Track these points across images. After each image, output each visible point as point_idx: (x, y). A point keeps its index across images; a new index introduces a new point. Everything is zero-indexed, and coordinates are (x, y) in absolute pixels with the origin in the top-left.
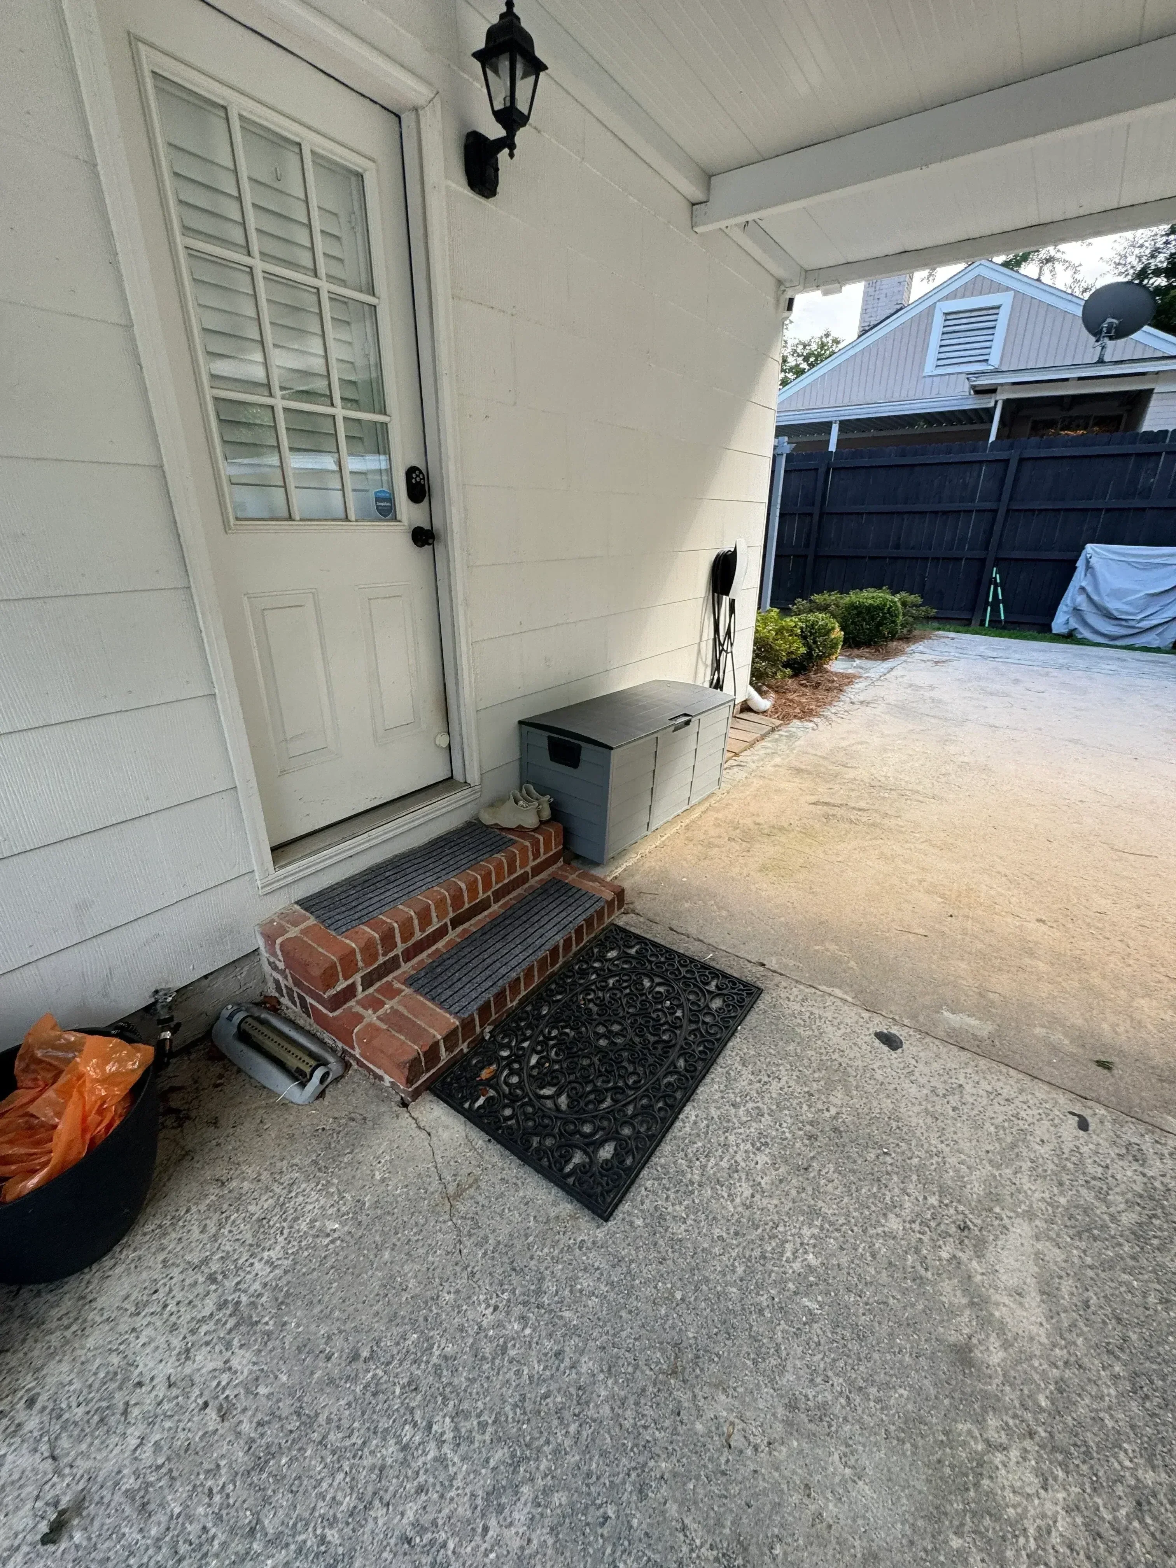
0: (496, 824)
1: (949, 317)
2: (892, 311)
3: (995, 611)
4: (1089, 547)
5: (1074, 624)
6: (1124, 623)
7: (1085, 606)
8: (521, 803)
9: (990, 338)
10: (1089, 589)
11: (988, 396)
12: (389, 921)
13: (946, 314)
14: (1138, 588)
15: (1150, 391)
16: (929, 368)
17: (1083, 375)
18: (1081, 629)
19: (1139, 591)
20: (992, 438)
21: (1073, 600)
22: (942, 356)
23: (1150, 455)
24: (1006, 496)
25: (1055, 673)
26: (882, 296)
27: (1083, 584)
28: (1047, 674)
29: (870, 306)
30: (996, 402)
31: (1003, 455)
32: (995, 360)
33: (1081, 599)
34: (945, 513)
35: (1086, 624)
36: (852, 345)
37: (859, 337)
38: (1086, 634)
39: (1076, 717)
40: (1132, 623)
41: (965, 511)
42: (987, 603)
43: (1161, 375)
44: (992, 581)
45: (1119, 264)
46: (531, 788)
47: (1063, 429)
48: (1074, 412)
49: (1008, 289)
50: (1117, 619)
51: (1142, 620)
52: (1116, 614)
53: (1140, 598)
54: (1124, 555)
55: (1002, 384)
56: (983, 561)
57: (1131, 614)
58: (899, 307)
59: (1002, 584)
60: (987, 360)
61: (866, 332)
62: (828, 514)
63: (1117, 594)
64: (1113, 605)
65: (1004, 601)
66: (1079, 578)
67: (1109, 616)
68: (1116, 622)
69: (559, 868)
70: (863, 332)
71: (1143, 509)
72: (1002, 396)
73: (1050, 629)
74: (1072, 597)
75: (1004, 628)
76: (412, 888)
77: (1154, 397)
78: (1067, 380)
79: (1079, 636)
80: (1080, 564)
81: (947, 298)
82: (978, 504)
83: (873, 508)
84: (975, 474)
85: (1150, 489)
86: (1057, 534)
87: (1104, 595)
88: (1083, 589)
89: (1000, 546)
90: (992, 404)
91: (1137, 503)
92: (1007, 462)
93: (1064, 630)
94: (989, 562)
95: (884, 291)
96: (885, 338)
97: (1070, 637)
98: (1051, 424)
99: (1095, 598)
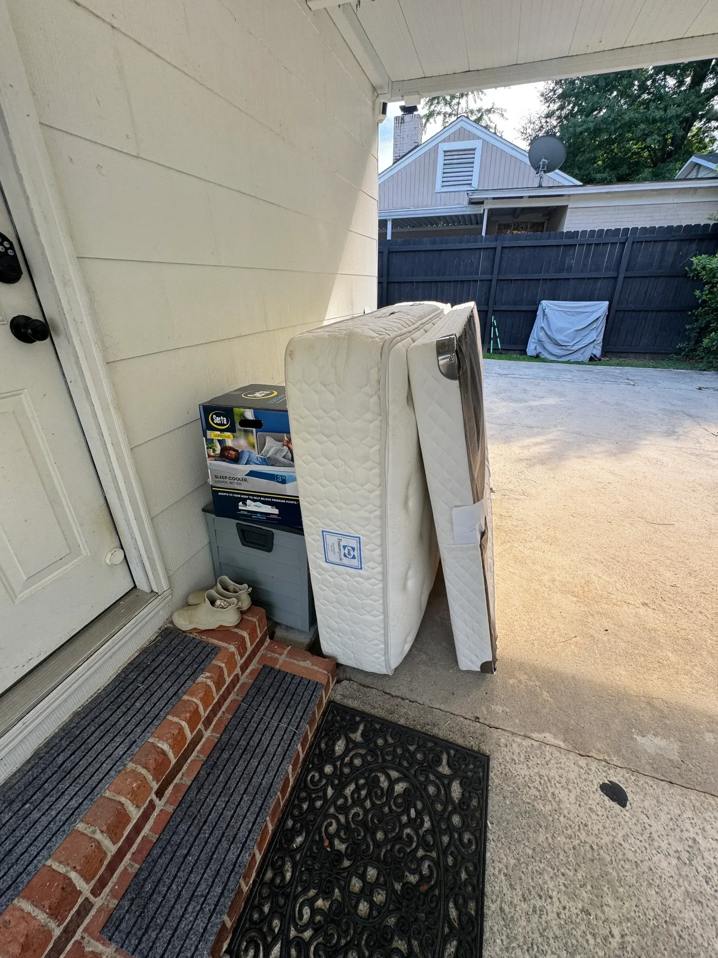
0: (195, 629)
1: (447, 154)
2: (412, 147)
3: (496, 343)
4: (544, 303)
5: (539, 350)
6: (564, 348)
7: (544, 339)
8: (218, 602)
9: (471, 169)
10: (546, 328)
11: (479, 206)
12: (62, 869)
13: (445, 152)
14: (570, 326)
15: (566, 207)
16: (438, 188)
17: (532, 194)
18: (543, 353)
19: (571, 329)
20: (483, 234)
21: (538, 335)
22: (445, 179)
23: (571, 245)
24: (496, 271)
25: (542, 383)
26: (405, 137)
27: (543, 325)
28: (538, 384)
29: (398, 143)
30: (484, 210)
31: (493, 245)
32: (475, 185)
33: (542, 334)
34: (462, 281)
35: (545, 348)
36: (389, 169)
37: (394, 163)
38: (545, 355)
39: (570, 414)
40: (569, 348)
41: (474, 281)
42: (490, 339)
43: (572, 198)
44: (492, 324)
45: (523, 133)
46: (226, 578)
47: (514, 230)
48: (520, 220)
49: (479, 138)
50: (561, 345)
51: (573, 345)
52: (560, 342)
53: (571, 333)
54: (561, 307)
55: (487, 198)
56: (487, 312)
57: (568, 342)
58: (416, 144)
59: (498, 326)
60: (471, 184)
61: (398, 160)
62: (392, 282)
63: (561, 331)
64: (559, 337)
65: (499, 337)
66: (539, 322)
67: (557, 344)
68: (560, 347)
69: (267, 648)
70: (396, 161)
71: (569, 279)
72: (487, 206)
73: (525, 353)
74: (536, 333)
75: (501, 353)
76: (96, 778)
77: (569, 211)
78: (522, 197)
79: (542, 357)
80: (539, 313)
81: (444, 141)
82: (480, 276)
83: (419, 279)
84: (477, 256)
85: (571, 268)
86: (525, 295)
87: (554, 331)
88: (542, 328)
89: (495, 303)
90: (482, 212)
91: (565, 275)
92: (495, 249)
93: (534, 354)
94: (490, 313)
95: (406, 133)
96: (409, 165)
97: (537, 357)
98: (508, 226)
99: (549, 333)
